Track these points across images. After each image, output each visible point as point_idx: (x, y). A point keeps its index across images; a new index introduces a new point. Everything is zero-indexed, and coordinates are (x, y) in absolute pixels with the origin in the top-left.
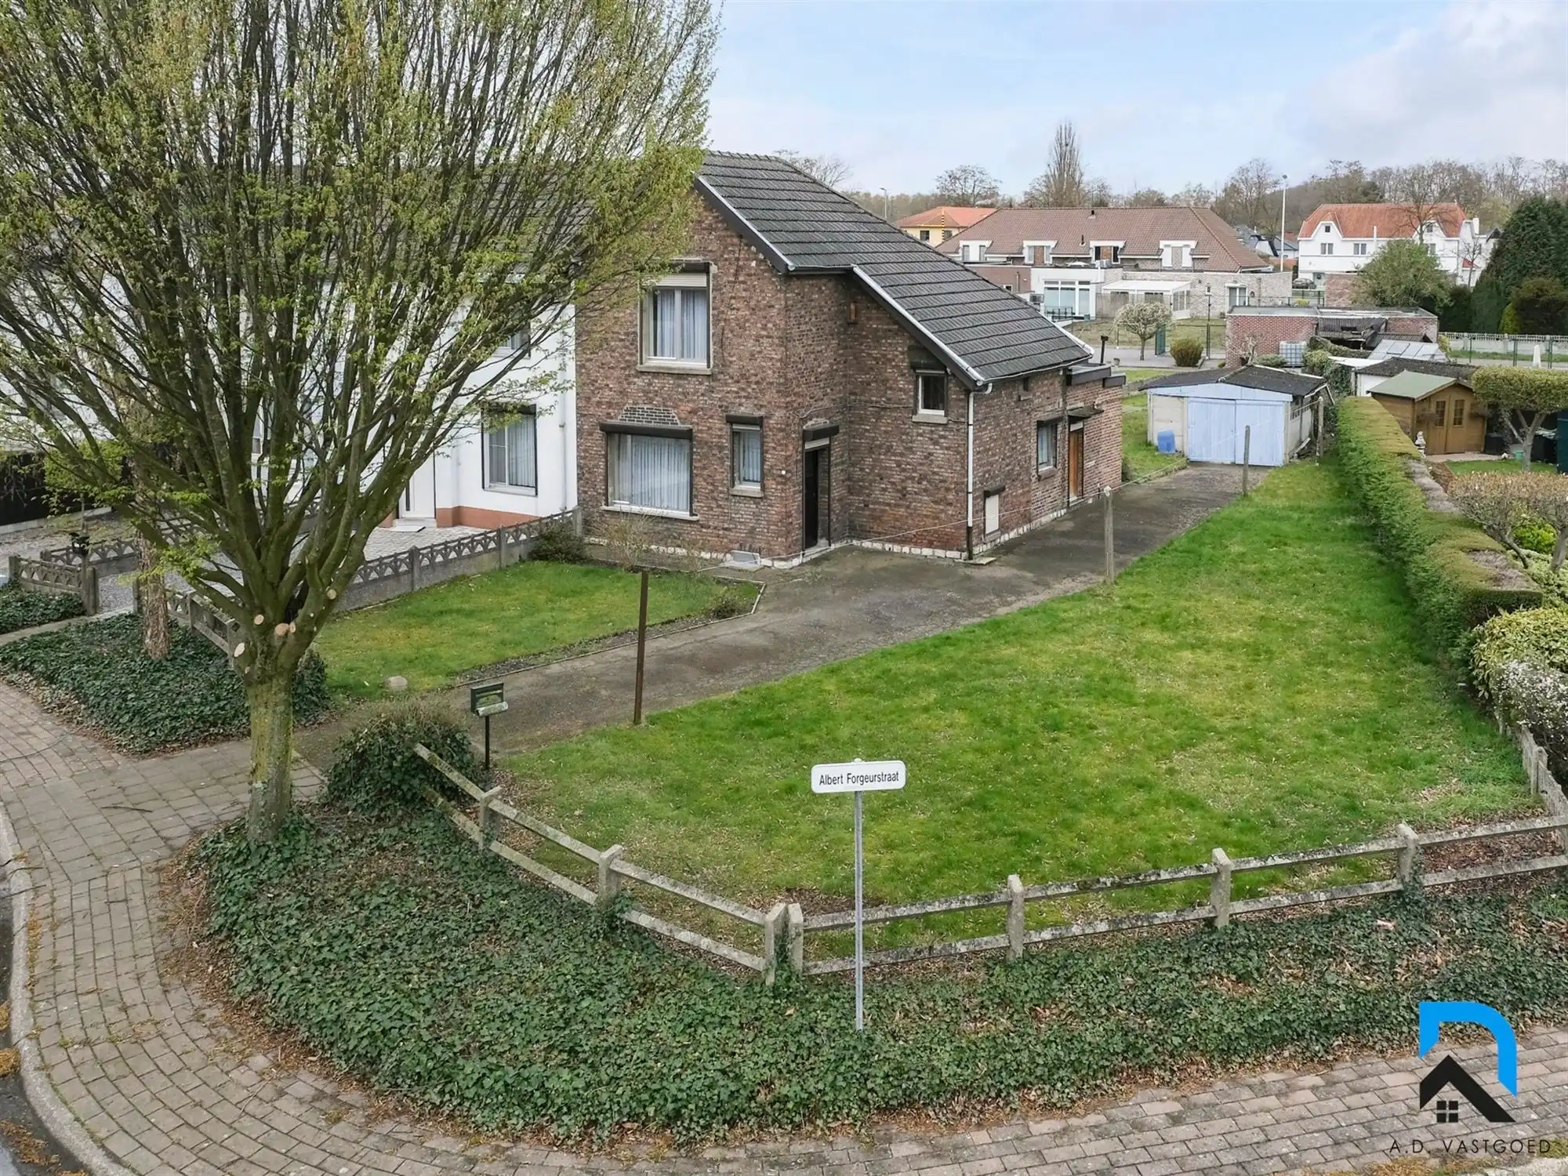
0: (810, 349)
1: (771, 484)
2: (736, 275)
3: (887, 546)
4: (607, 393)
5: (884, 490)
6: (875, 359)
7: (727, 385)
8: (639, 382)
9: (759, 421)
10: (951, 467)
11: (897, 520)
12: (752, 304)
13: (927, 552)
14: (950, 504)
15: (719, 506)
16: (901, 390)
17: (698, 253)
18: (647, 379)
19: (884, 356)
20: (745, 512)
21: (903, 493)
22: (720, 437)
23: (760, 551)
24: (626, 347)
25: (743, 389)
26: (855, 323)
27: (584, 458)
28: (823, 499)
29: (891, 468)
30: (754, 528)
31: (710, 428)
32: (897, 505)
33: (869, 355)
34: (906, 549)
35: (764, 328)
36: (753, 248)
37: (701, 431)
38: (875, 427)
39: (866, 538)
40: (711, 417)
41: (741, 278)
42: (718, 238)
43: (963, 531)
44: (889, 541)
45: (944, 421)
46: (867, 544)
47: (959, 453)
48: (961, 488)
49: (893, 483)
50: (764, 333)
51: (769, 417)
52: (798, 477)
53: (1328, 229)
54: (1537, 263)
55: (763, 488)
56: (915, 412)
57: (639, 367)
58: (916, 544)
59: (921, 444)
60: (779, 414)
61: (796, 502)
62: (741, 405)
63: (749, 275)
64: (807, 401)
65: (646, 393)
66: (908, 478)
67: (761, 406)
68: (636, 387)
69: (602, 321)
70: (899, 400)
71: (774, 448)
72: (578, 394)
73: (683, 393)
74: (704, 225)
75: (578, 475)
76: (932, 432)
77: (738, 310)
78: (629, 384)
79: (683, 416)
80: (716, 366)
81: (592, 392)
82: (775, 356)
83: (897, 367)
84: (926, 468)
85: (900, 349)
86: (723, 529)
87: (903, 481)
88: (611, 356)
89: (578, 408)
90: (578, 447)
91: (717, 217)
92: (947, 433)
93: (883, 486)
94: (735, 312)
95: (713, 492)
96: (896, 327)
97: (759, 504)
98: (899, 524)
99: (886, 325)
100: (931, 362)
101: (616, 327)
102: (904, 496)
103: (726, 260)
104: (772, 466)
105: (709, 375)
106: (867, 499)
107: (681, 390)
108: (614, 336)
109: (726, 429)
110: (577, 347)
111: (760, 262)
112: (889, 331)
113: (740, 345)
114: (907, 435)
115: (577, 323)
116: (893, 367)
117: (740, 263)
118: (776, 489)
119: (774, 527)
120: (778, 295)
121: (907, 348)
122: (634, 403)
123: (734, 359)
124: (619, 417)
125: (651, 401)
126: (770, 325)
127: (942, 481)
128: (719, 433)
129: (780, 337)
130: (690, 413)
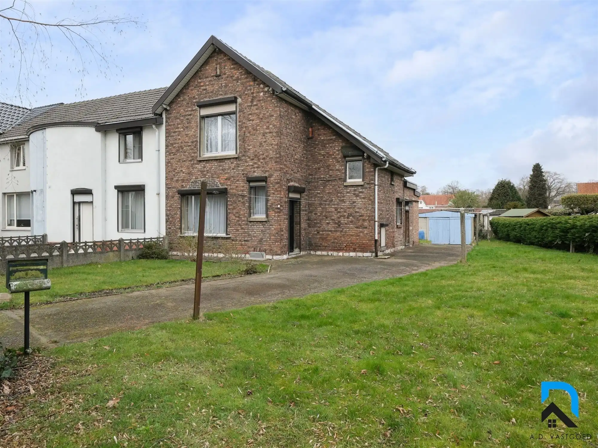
0: (291, 144)
1: (272, 213)
2: (252, 102)
3: (330, 253)
4: (182, 174)
5: (328, 223)
6: (323, 155)
7: (246, 162)
8: (200, 166)
9: (264, 179)
10: (366, 208)
11: (335, 239)
12: (261, 116)
13: (352, 254)
14: (366, 228)
15: (242, 229)
16: (337, 170)
17: (231, 93)
18: (202, 164)
19: (328, 153)
20: (257, 230)
21: (339, 224)
22: (243, 191)
23: (265, 251)
24: (192, 149)
25: (255, 163)
26: (312, 138)
27: (170, 210)
28: (296, 227)
29: (331, 212)
30: (262, 239)
31: (237, 187)
32: (336, 231)
33: (320, 154)
34: (341, 254)
35: (268, 128)
36: (262, 86)
37: (233, 189)
38: (323, 191)
39: (318, 250)
40: (238, 180)
41: (255, 103)
42: (242, 84)
43: (373, 242)
44: (331, 250)
45: (362, 183)
46: (319, 253)
47: (370, 200)
48: (372, 218)
49: (332, 220)
50: (268, 131)
51: (271, 176)
52: (286, 210)
53: (421, 203)
54: (506, 201)
55: (267, 216)
56: (345, 180)
57: (199, 159)
58: (346, 251)
59: (349, 196)
60: (276, 175)
61: (285, 224)
62: (254, 172)
64: (290, 171)
65: (202, 172)
66: (341, 216)
67: (266, 171)
68: (197, 170)
69: (179, 137)
70: (337, 175)
71: (274, 193)
72: (166, 177)
73: (222, 170)
74: (234, 78)
75: (166, 219)
76: (355, 190)
77: (253, 120)
78: (193, 168)
79: (222, 181)
80: (240, 152)
81: (174, 175)
82: (274, 143)
83: (335, 158)
84: (351, 210)
85: (336, 149)
86: (245, 241)
87: (339, 218)
88: (184, 155)
89: (166, 184)
90: (166, 204)
91: (241, 72)
92: (364, 190)
93: (328, 221)
94: (251, 122)
95: (239, 221)
96: (335, 137)
97: (265, 225)
98: (336, 241)
99: (330, 136)
100: (356, 153)
101: (187, 139)
102: (339, 225)
103: (246, 94)
104: (272, 204)
105: (236, 158)
106: (319, 229)
107: (221, 168)
108: (186, 144)
109: (246, 186)
110: (166, 153)
111: (266, 92)
112: (331, 140)
113: (254, 139)
114: (341, 193)
115: (166, 140)
116: (333, 158)
117: (254, 95)
118: (275, 216)
119: (273, 237)
120: (276, 109)
121: (342, 148)
122: (196, 178)
123: (251, 147)
124: (188, 187)
125: (205, 176)
126: (271, 126)
127: (361, 216)
128: (242, 189)
129: (277, 132)
130: (226, 179)
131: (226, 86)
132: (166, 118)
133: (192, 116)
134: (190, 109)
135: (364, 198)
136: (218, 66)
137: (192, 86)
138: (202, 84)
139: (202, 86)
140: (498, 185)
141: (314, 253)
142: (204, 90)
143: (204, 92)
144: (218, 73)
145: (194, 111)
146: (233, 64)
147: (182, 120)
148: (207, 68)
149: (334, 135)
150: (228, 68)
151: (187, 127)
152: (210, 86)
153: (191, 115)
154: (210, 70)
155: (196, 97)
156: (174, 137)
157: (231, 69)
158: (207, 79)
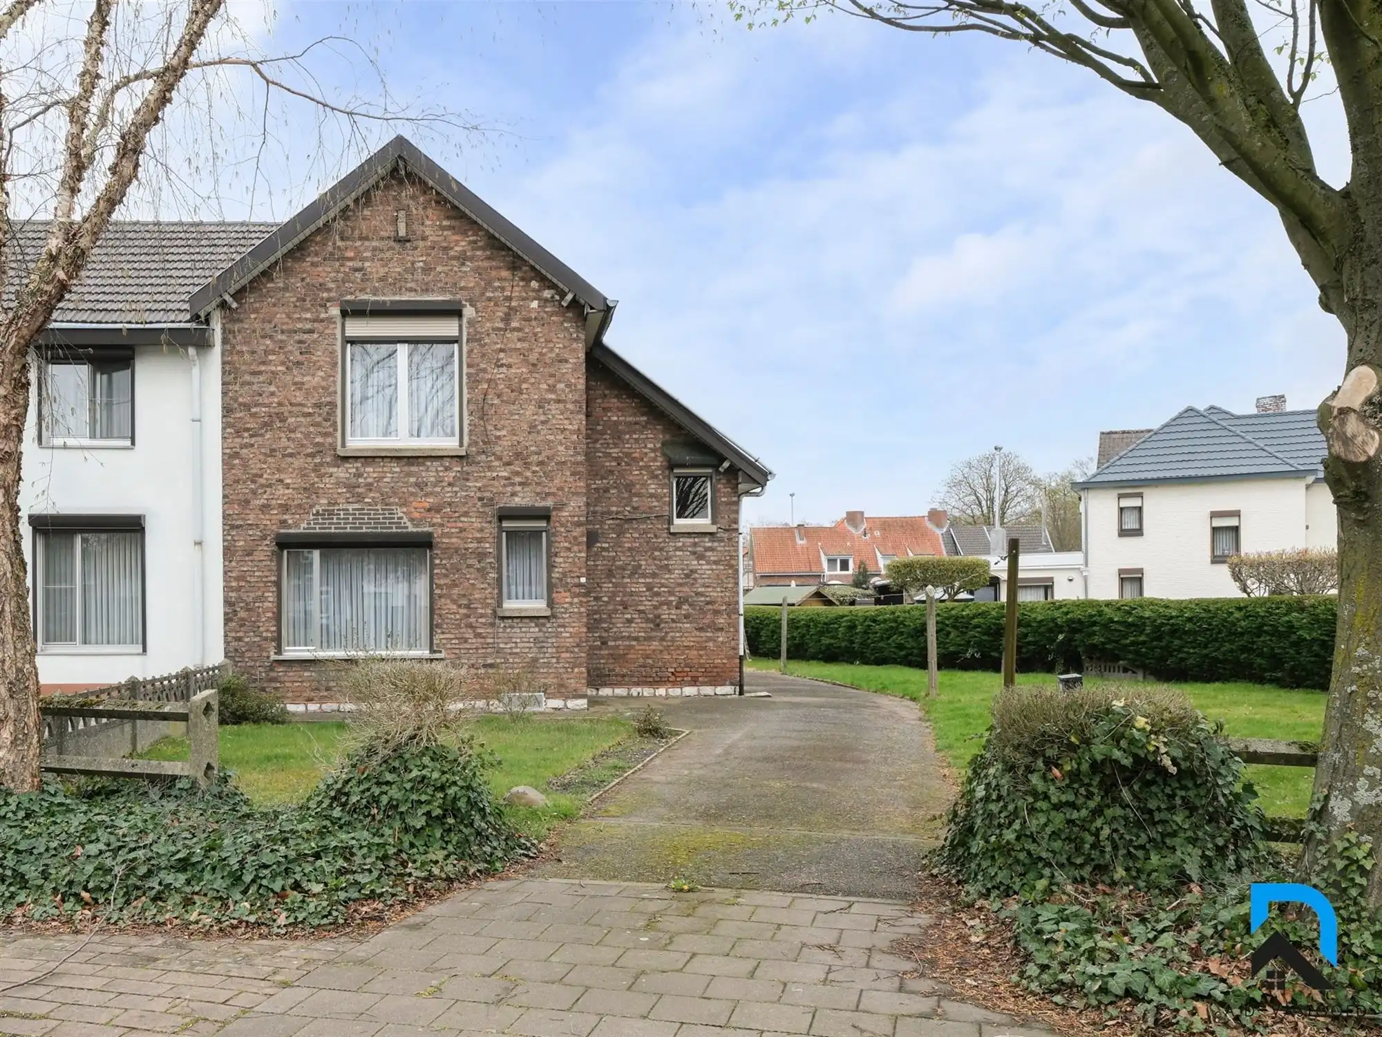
1: (564, 597)
2: (507, 319)
3: (635, 691)
4: (281, 491)
5: (630, 621)
6: (616, 459)
7: (490, 468)
8: (341, 472)
9: (545, 515)
10: (721, 584)
11: (648, 657)
12: (533, 358)
13: (690, 691)
14: (723, 630)
15: (478, 635)
16: (652, 496)
17: (443, 290)
18: (352, 467)
19: (627, 455)
20: (522, 640)
21: (657, 622)
22: (479, 541)
23: (545, 689)
24: (316, 425)
25: (517, 474)
27: (239, 589)
29: (638, 594)
30: (535, 660)
31: (462, 530)
32: (649, 638)
33: (607, 455)
34: (661, 691)
35: (552, 389)
36: (534, 284)
37: (449, 535)
38: (617, 544)
39: (605, 685)
40: (466, 514)
41: (514, 324)
42: (477, 270)
43: (738, 661)
44: (638, 684)
45: (713, 529)
47: (729, 567)
48: (731, 609)
49: (641, 612)
50: (552, 396)
51: (560, 507)
55: (551, 604)
56: (670, 522)
57: (339, 452)
58: (674, 684)
59: (681, 559)
60: (575, 504)
62: (514, 494)
63: (529, 320)
65: (351, 487)
66: (662, 604)
67: (548, 494)
68: (333, 480)
69: (272, 388)
70: (650, 508)
71: (569, 549)
72: (225, 496)
73: (417, 485)
74: (452, 253)
75: (226, 614)
76: (695, 544)
77: (509, 366)
78: (321, 476)
79: (416, 515)
80: (473, 443)
81: (254, 492)
82: (570, 427)
83: (647, 467)
84: (686, 589)
85: (650, 446)
86: (485, 666)
87: (655, 607)
88: (289, 439)
89: (226, 517)
90: (225, 573)
91: (475, 242)
92: (716, 544)
93: (629, 616)
94: (504, 369)
95: (468, 616)
96: (645, 418)
97: (544, 625)
98: (650, 661)
99: (635, 415)
100: (698, 458)
101: (299, 397)
102: (658, 625)
103: (490, 299)
104: (564, 574)
105: (461, 457)
106: (605, 635)
107: (412, 480)
108: (294, 409)
109: (491, 529)
110: (224, 429)
111: (546, 300)
112: (636, 423)
113: (512, 414)
114: (661, 550)
115: (224, 394)
116: (641, 468)
117: (514, 304)
118: (571, 603)
120: (575, 345)
121: (663, 444)
122: (329, 504)
123: (504, 433)
124: (304, 525)
125: (360, 498)
126: (561, 386)
127: (708, 603)
128: (479, 535)
129: (576, 402)
130: (429, 510)
131: (427, 270)
132: (224, 330)
133: (316, 336)
134: (308, 315)
135: (715, 563)
136: (402, 214)
137: (317, 254)
138: (350, 254)
139: (350, 259)
141: (594, 692)
142: (356, 270)
143: (358, 275)
144: (402, 233)
145: (322, 321)
146: (448, 218)
147: (282, 341)
148: (366, 213)
149: (643, 414)
150: (432, 225)
151: (298, 363)
152: (378, 264)
153: (311, 331)
154: (376, 219)
155: (332, 285)
156: (255, 387)
157: (443, 228)
158: (367, 243)
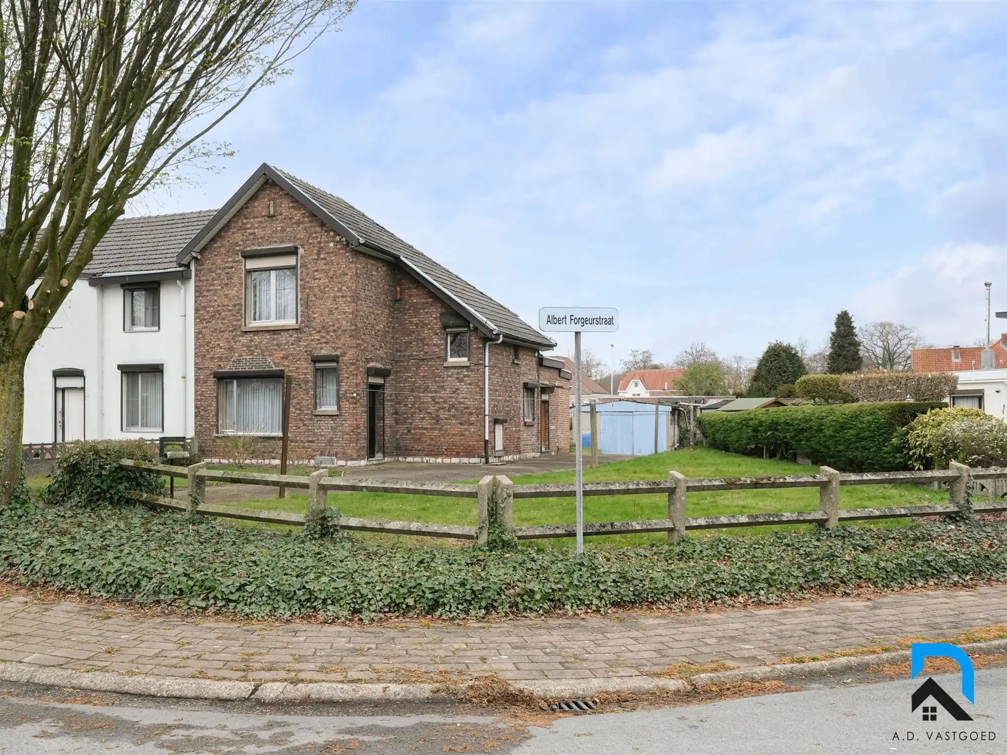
0: (371, 310)
1: (345, 405)
2: (318, 254)
3: (425, 459)
4: (219, 350)
5: (423, 418)
6: (416, 324)
7: (311, 335)
8: (244, 340)
9: (335, 359)
10: (473, 397)
11: (432, 440)
12: (330, 274)
13: (455, 460)
14: (473, 424)
15: (305, 425)
16: (435, 345)
17: (289, 241)
18: (249, 337)
19: (422, 322)
20: (325, 427)
21: (437, 419)
22: (306, 374)
23: (336, 455)
24: (234, 315)
25: (323, 337)
26: (400, 300)
27: (201, 400)
28: (379, 424)
29: (428, 403)
30: (332, 439)
31: (298, 368)
32: (432, 429)
33: (411, 322)
34: (439, 460)
35: (340, 290)
36: (332, 233)
37: (291, 371)
38: (416, 374)
39: (409, 455)
40: (299, 360)
41: (322, 256)
42: (305, 229)
43: (482, 443)
44: (427, 455)
45: (468, 364)
46: (410, 459)
47: (479, 386)
48: (481, 411)
49: (429, 413)
50: (340, 294)
51: (344, 355)
52: (364, 401)
53: (636, 385)
55: (339, 408)
56: (445, 360)
57: (244, 329)
58: (447, 456)
59: (451, 382)
60: (351, 353)
61: (363, 420)
62: (322, 348)
63: (328, 253)
64: (370, 348)
65: (248, 347)
66: (440, 408)
67: (338, 348)
68: (241, 344)
69: (215, 298)
70: (434, 352)
71: (348, 378)
72: (195, 354)
73: (277, 345)
74: (293, 221)
75: (195, 413)
76: (458, 373)
77: (320, 279)
78: (235, 342)
79: (277, 361)
80: (303, 322)
81: (207, 351)
82: (348, 310)
83: (432, 328)
84: (453, 400)
85: (434, 316)
86: (309, 441)
87: (437, 411)
88: (222, 323)
89: (196, 364)
90: (195, 392)
91: (304, 214)
92: (470, 373)
93: (422, 416)
94: (317, 281)
95: (300, 415)
96: (431, 300)
97: (336, 419)
98: (433, 442)
99: (425, 298)
100: (459, 322)
101: (226, 302)
102: (438, 421)
103: (311, 244)
104: (346, 392)
105: (297, 329)
106: (409, 426)
107: (275, 342)
108: (224, 308)
109: (311, 368)
110: (195, 319)
111: (337, 242)
112: (426, 303)
113: (321, 305)
114: (440, 377)
115: (196, 302)
116: (429, 329)
117: (322, 245)
118: (349, 408)
119: (348, 436)
120: (351, 265)
121: (441, 314)
122: (239, 356)
123: (317, 315)
124: (228, 367)
125: (252, 353)
126: (344, 288)
127: (466, 408)
128: (305, 371)
129: (352, 296)
130: (282, 358)
131: (283, 231)
132: (196, 270)
133: (234, 270)
134: (231, 259)
135: (470, 384)
136: (272, 202)
137: (235, 228)
138: (249, 226)
139: (249, 229)
140: (767, 352)
141: (404, 460)
142: (252, 234)
143: (252, 236)
144: (272, 213)
145: (236, 262)
146: (292, 202)
147: (219, 274)
148: (256, 204)
149: (430, 298)
150: (285, 207)
151: (227, 284)
152: (261, 230)
153: (232, 267)
154: (260, 206)
155: (240, 243)
156: (208, 298)
157: (289, 208)
158: (256, 220)
